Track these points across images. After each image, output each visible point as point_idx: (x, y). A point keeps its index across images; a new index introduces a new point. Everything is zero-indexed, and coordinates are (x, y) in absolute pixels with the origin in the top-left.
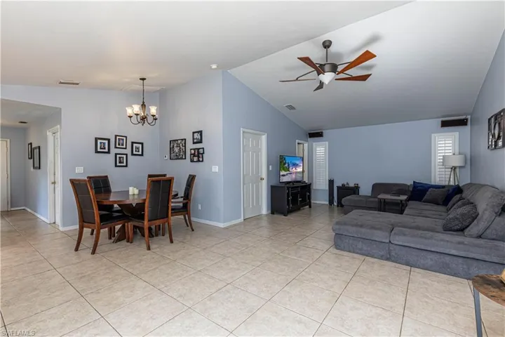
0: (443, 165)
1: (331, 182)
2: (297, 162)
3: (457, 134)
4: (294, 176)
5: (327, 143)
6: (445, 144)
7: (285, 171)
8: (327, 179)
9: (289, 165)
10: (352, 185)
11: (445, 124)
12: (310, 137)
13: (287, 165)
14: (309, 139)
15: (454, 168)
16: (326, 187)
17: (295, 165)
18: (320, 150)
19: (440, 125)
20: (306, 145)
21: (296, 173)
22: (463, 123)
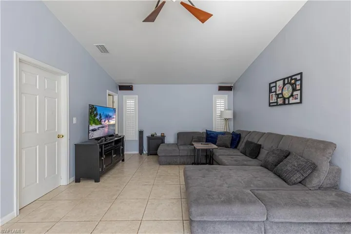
0: (221, 117)
1: (141, 133)
2: (111, 114)
3: (226, 96)
4: (106, 130)
5: (137, 96)
6: (220, 102)
7: (96, 124)
8: (137, 129)
9: (101, 117)
10: (159, 134)
11: (221, 88)
12: (120, 89)
13: (98, 117)
14: (119, 91)
15: (226, 120)
16: (137, 138)
17: (108, 117)
18: (130, 102)
19: (217, 89)
20: (116, 98)
21: (109, 125)
22: (229, 88)
